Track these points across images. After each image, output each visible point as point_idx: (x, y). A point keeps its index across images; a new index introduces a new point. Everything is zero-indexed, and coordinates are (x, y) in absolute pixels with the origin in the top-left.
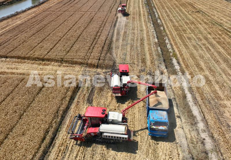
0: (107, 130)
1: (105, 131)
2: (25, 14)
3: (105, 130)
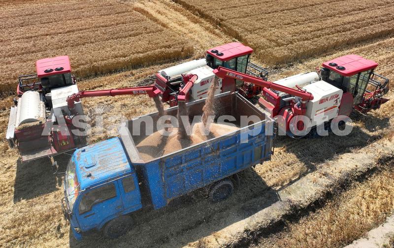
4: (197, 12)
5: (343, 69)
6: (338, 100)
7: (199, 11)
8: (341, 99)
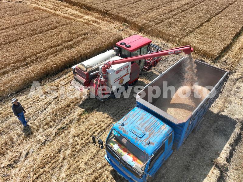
4: (83, 7)
5: (129, 47)
6: (129, 69)
7: (85, 6)
8: (130, 68)
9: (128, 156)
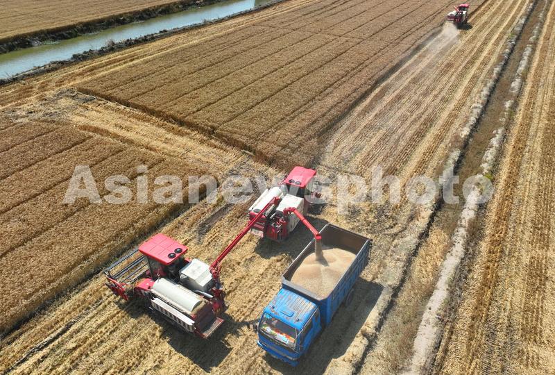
0: (163, 294)
1: (159, 295)
2: (218, 26)
3: (159, 292)
9: (281, 335)
